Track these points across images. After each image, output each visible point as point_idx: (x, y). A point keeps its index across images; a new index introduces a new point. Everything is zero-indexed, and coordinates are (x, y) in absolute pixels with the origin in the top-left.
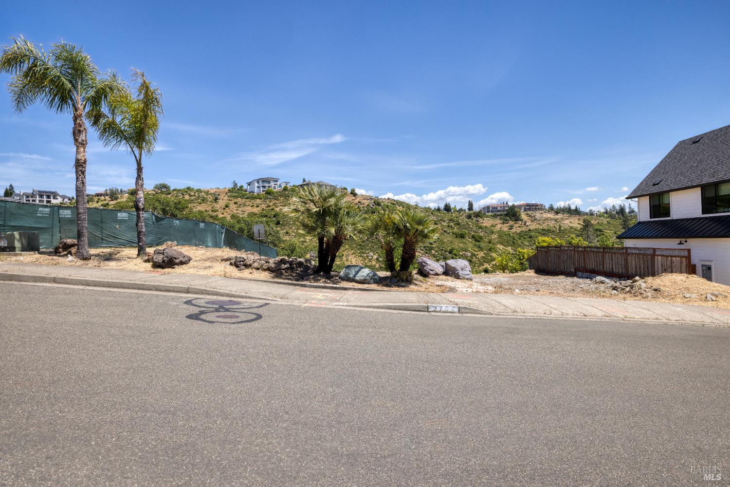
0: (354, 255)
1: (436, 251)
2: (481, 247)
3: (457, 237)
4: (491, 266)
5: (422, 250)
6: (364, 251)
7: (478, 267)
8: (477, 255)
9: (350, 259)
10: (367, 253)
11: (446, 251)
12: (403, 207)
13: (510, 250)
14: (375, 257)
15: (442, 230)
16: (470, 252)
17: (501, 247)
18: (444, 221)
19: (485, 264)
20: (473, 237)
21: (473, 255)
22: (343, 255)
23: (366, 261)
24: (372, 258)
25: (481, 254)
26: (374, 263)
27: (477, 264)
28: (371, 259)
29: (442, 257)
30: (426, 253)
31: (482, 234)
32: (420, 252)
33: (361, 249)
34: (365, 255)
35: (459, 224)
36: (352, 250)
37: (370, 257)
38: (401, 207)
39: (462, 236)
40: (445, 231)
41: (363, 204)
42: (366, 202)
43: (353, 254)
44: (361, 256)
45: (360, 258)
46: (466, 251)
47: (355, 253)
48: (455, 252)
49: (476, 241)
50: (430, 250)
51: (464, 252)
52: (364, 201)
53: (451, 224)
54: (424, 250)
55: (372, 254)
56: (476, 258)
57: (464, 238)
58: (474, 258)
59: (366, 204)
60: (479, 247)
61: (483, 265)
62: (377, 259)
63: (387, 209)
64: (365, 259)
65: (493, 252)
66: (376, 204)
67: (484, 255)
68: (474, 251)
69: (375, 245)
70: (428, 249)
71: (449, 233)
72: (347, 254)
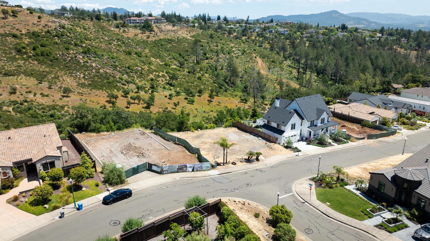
1: (120, 68)
3: (126, 54)
4: (154, 76)
5: (111, 68)
6: (71, 72)
8: (144, 68)
9: (65, 79)
10: (74, 73)
11: (126, 68)
12: (80, 28)
13: (159, 61)
14: (82, 76)
15: (116, 49)
17: (153, 59)
18: (114, 41)
19: (150, 75)
20: (136, 53)
22: (59, 76)
23: (77, 80)
25: (146, 68)
27: (146, 75)
28: (80, 78)
29: (125, 72)
30: (114, 70)
31: (139, 50)
32: (110, 70)
33: (69, 70)
34: (74, 75)
35: (124, 43)
36: (62, 71)
37: (79, 76)
38: (79, 28)
39: (130, 54)
40: (118, 50)
41: (50, 27)
43: (64, 75)
44: (71, 76)
46: (137, 66)
47: (66, 74)
48: (131, 68)
49: (138, 56)
50: (116, 67)
51: (136, 67)
52: (49, 24)
53: (119, 43)
54: (112, 67)
55: (78, 73)
56: (144, 71)
59: (54, 27)
60: (143, 62)
61: (149, 76)
62: (84, 77)
63: (71, 32)
64: (75, 78)
65: (151, 65)
66: (62, 27)
67: (148, 69)
68: (142, 65)
69: (77, 65)
70: (114, 66)
71: (121, 51)
72: (61, 75)
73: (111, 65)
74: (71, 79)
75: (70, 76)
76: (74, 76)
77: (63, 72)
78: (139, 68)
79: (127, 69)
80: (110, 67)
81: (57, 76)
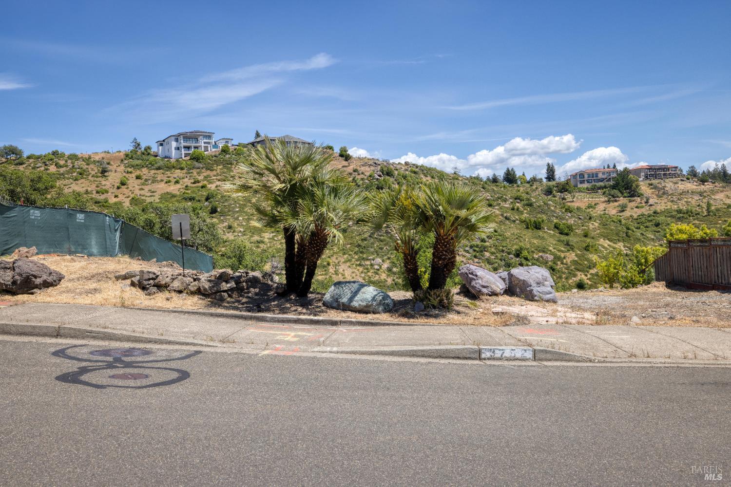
0: (348, 264)
1: (492, 253)
2: (571, 243)
3: (527, 228)
4: (589, 276)
5: (467, 252)
6: (365, 256)
7: (567, 278)
8: (564, 258)
9: (341, 270)
10: (370, 260)
11: (509, 253)
12: (433, 177)
13: (622, 248)
14: (385, 266)
15: (502, 215)
16: (552, 253)
17: (606, 243)
18: (505, 201)
19: (579, 273)
20: (556, 227)
21: (557, 258)
22: (329, 264)
23: (370, 274)
24: (381, 267)
25: (571, 256)
26: (384, 276)
27: (564, 273)
28: (378, 270)
29: (503, 263)
30: (475, 257)
31: (571, 221)
32: (464, 256)
33: (362, 252)
34: (368, 263)
35: (530, 205)
36: (344, 254)
37: (376, 267)
38: (429, 178)
39: (537, 226)
40: (507, 218)
41: (362, 173)
42: (368, 171)
43: (346, 262)
44: (360, 265)
45: (358, 268)
46: (544, 252)
47: (350, 261)
48: (525, 253)
49: (561, 233)
50: (482, 251)
51: (540, 254)
52: (363, 169)
53: (518, 204)
54: (471, 251)
55: (379, 260)
56: (562, 263)
57: (540, 229)
58: (559, 263)
59: (368, 174)
60: (568, 244)
61: (575, 276)
62: (389, 270)
63: (404, 181)
64: (367, 269)
65: (591, 253)
66: (385, 173)
67: (576, 259)
68: (559, 251)
69: (385, 245)
70: (477, 249)
71: (514, 221)
72: (337, 261)
73: (471, 247)
74: (356, 271)
75: (357, 265)
76: (367, 265)
77: (346, 256)
78: (548, 255)
79: (512, 256)
80: (465, 251)
81: (325, 263)
